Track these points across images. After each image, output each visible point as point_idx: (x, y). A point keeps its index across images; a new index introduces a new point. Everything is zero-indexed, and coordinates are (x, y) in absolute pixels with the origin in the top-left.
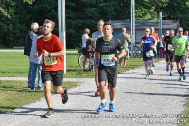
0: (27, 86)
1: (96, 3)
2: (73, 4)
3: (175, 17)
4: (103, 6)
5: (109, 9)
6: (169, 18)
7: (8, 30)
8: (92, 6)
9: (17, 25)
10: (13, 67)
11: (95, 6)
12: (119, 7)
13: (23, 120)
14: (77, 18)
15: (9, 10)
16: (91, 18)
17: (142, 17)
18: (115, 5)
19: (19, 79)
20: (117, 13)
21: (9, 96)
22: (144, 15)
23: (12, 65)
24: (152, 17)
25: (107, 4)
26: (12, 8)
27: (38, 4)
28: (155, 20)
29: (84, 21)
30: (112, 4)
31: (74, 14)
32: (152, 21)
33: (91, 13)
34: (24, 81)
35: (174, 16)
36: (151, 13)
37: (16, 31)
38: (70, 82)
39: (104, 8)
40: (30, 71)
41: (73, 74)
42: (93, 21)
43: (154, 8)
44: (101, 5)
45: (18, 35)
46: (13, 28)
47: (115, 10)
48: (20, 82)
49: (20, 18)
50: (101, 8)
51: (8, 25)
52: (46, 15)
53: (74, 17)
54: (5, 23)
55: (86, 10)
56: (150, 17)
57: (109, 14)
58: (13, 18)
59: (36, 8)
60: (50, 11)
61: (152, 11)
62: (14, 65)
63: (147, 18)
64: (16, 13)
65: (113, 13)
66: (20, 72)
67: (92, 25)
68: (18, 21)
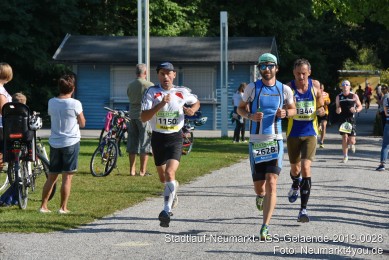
3: (262, 26)
17: (164, 27)
22: (172, 18)
24: (193, 26)
35: (258, 23)
36: (189, 13)
56: (188, 27)
61: (193, 9)
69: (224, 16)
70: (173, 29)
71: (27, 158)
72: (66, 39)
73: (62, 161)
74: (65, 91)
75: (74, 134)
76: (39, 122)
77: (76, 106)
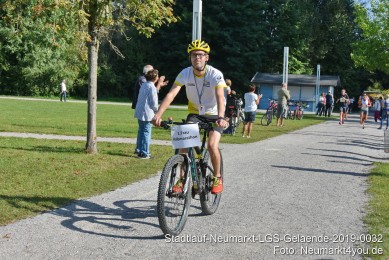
1: (241, 51)
3: (334, 72)
5: (255, 59)
11: (239, 56)
16: (234, 69)
17: (295, 71)
18: (262, 54)
20: (265, 64)
22: (298, 67)
24: (307, 70)
25: (254, 53)
26: (140, 53)
27: (171, 51)
30: (259, 53)
33: (235, 63)
35: (333, 70)
36: (306, 65)
39: (250, 58)
42: (236, 73)
43: (309, 60)
44: (246, 54)
47: (263, 61)
50: (247, 58)
51: (135, 74)
55: (228, 59)
57: (256, 66)
59: (169, 54)
65: (261, 65)
69: (319, 67)
70: (298, 72)
71: (235, 116)
72: (256, 74)
73: (249, 117)
74: (251, 90)
75: (254, 108)
76: (242, 103)
77: (255, 96)
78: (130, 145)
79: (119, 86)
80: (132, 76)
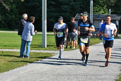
0: (20, 55)
1: (69, 2)
2: (53, 3)
3: (119, 12)
4: (73, 5)
5: (77, 7)
6: (115, 13)
7: (12, 18)
8: (66, 4)
9: (17, 15)
10: (13, 43)
11: (68, 4)
12: (83, 5)
13: (14, 78)
14: (57, 12)
15: (12, 6)
16: (65, 12)
17: (98, 12)
18: (81, 4)
19: (15, 50)
20: (82, 9)
21: (7, 62)
22: (100, 10)
23: (12, 42)
24: (104, 12)
25: (76, 3)
26: (14, 4)
27: (31, 2)
28: (106, 14)
29: (61, 14)
30: (79, 3)
31: (54, 9)
32: (104, 15)
33: (66, 8)
34: (18, 52)
37: (16, 19)
38: (48, 53)
39: (74, 6)
40: (22, 45)
41: (51, 48)
42: (66, 14)
43: (106, 6)
45: (18, 22)
46: (15, 17)
47: (81, 7)
48: (15, 52)
49: (19, 11)
50: (72, 5)
51: (12, 15)
52: (36, 10)
53: (54, 11)
54: (9, 14)
55: (62, 7)
56: (103, 12)
57: (77, 10)
58: (15, 11)
59: (30, 4)
60: (39, 7)
61: (105, 8)
62: (14, 42)
63: (101, 13)
64: (17, 8)
65: (80, 9)
66: (16, 46)
67: (66, 16)
68: (18, 13)
69: (110, 10)
72: (77, 15)
78: (13, 52)
79: (3, 22)
80: (10, 17)
